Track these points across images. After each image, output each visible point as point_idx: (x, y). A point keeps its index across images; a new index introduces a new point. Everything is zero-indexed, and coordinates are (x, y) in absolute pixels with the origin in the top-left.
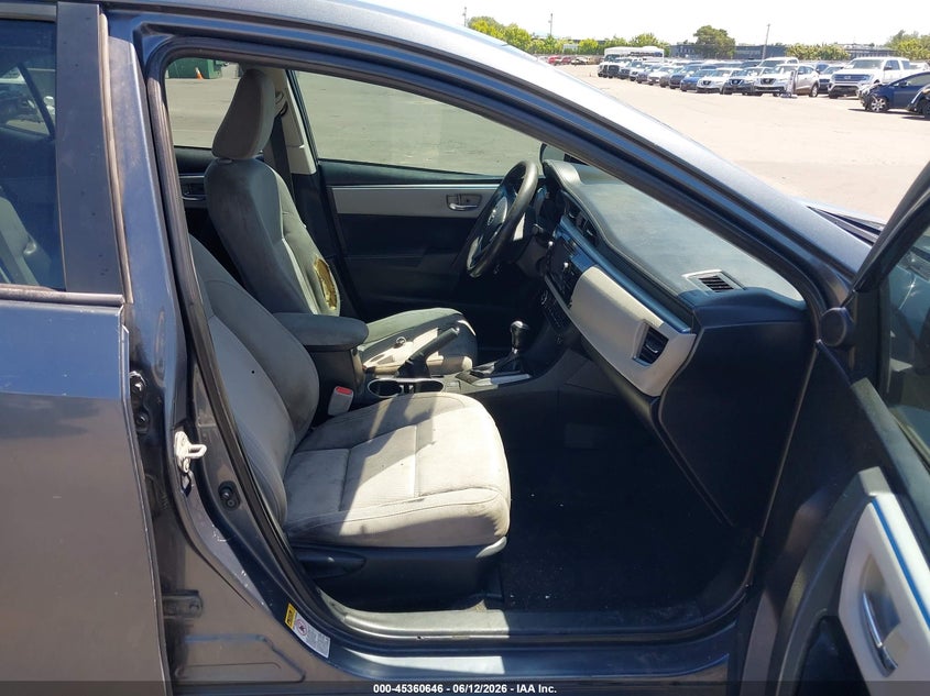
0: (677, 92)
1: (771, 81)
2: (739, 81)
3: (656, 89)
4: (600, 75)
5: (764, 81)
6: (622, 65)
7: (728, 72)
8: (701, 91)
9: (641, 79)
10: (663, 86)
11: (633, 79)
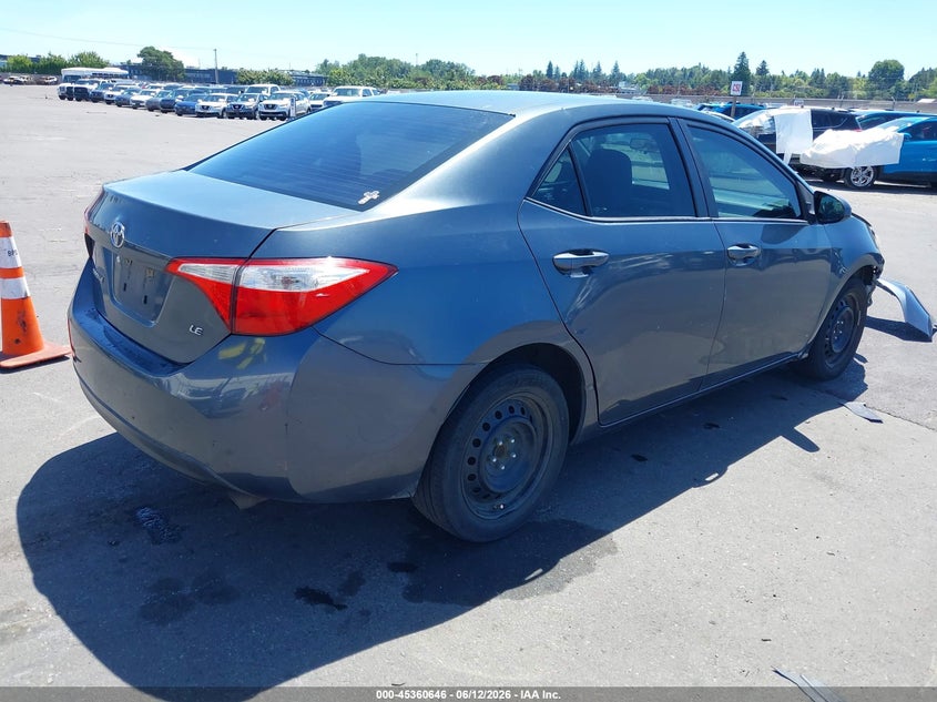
0: (171, 116)
1: (273, 106)
2: (240, 106)
3: (142, 113)
4: (62, 97)
5: (267, 106)
6: (92, 88)
7: (223, 98)
8: (201, 115)
9: (121, 103)
10: (151, 110)
11: (109, 102)
